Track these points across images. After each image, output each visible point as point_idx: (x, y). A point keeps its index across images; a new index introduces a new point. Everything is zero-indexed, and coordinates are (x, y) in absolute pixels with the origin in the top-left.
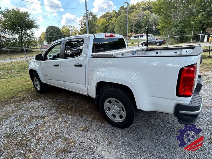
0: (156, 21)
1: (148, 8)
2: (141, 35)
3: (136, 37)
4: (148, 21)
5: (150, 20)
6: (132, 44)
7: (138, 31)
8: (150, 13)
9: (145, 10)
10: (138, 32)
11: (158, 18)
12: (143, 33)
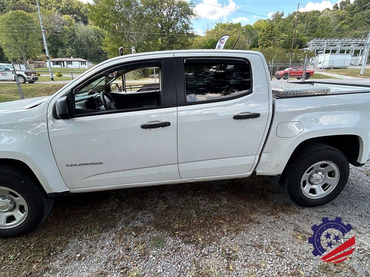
0: (89, 38)
1: (69, 11)
2: (68, 59)
3: (57, 63)
4: (74, 35)
5: (77, 34)
6: (59, 76)
7: (57, 51)
8: (74, 20)
9: (63, 12)
10: (59, 54)
11: (91, 34)
12: (72, 57)
